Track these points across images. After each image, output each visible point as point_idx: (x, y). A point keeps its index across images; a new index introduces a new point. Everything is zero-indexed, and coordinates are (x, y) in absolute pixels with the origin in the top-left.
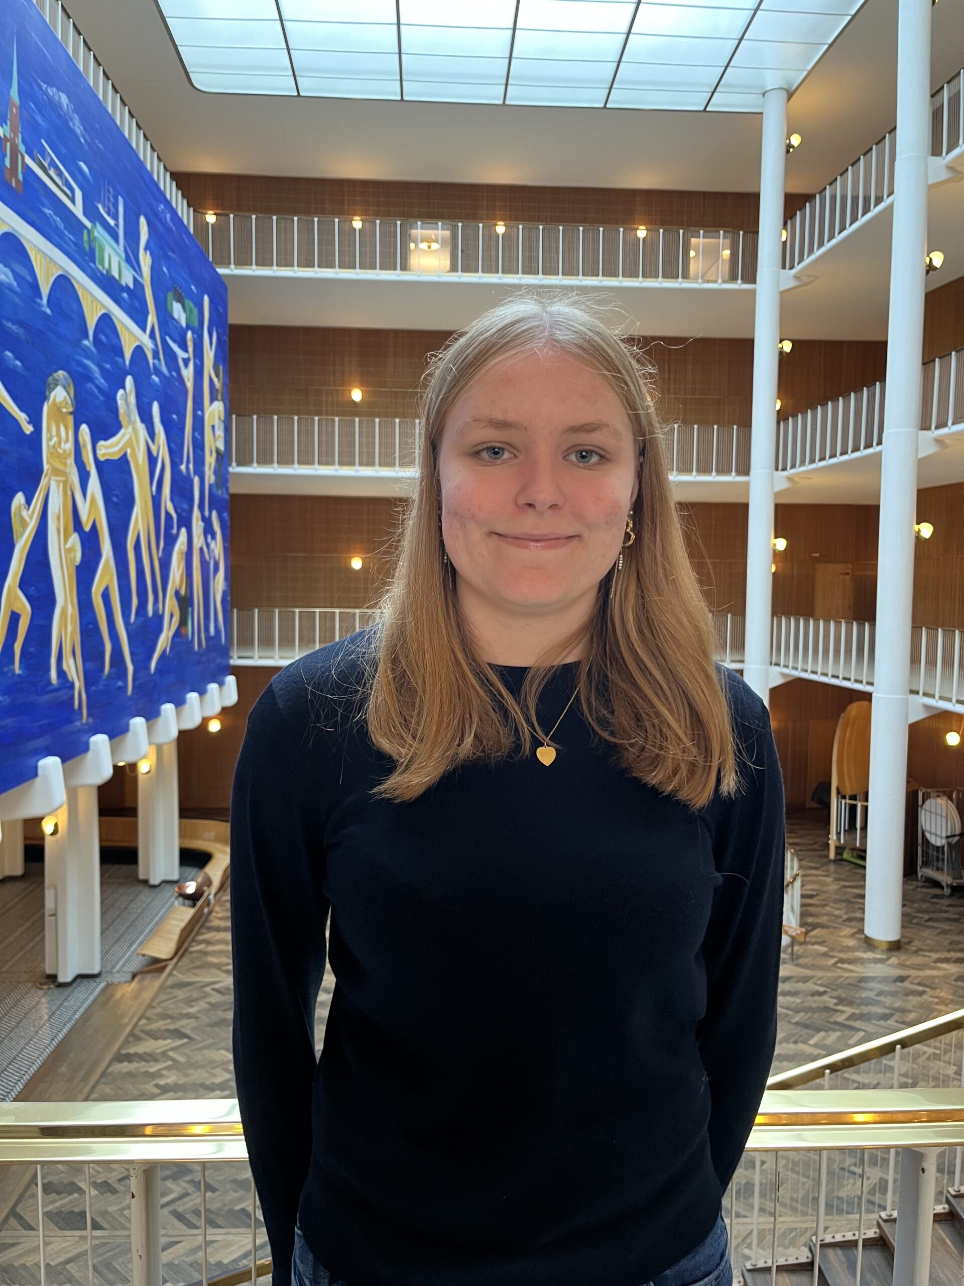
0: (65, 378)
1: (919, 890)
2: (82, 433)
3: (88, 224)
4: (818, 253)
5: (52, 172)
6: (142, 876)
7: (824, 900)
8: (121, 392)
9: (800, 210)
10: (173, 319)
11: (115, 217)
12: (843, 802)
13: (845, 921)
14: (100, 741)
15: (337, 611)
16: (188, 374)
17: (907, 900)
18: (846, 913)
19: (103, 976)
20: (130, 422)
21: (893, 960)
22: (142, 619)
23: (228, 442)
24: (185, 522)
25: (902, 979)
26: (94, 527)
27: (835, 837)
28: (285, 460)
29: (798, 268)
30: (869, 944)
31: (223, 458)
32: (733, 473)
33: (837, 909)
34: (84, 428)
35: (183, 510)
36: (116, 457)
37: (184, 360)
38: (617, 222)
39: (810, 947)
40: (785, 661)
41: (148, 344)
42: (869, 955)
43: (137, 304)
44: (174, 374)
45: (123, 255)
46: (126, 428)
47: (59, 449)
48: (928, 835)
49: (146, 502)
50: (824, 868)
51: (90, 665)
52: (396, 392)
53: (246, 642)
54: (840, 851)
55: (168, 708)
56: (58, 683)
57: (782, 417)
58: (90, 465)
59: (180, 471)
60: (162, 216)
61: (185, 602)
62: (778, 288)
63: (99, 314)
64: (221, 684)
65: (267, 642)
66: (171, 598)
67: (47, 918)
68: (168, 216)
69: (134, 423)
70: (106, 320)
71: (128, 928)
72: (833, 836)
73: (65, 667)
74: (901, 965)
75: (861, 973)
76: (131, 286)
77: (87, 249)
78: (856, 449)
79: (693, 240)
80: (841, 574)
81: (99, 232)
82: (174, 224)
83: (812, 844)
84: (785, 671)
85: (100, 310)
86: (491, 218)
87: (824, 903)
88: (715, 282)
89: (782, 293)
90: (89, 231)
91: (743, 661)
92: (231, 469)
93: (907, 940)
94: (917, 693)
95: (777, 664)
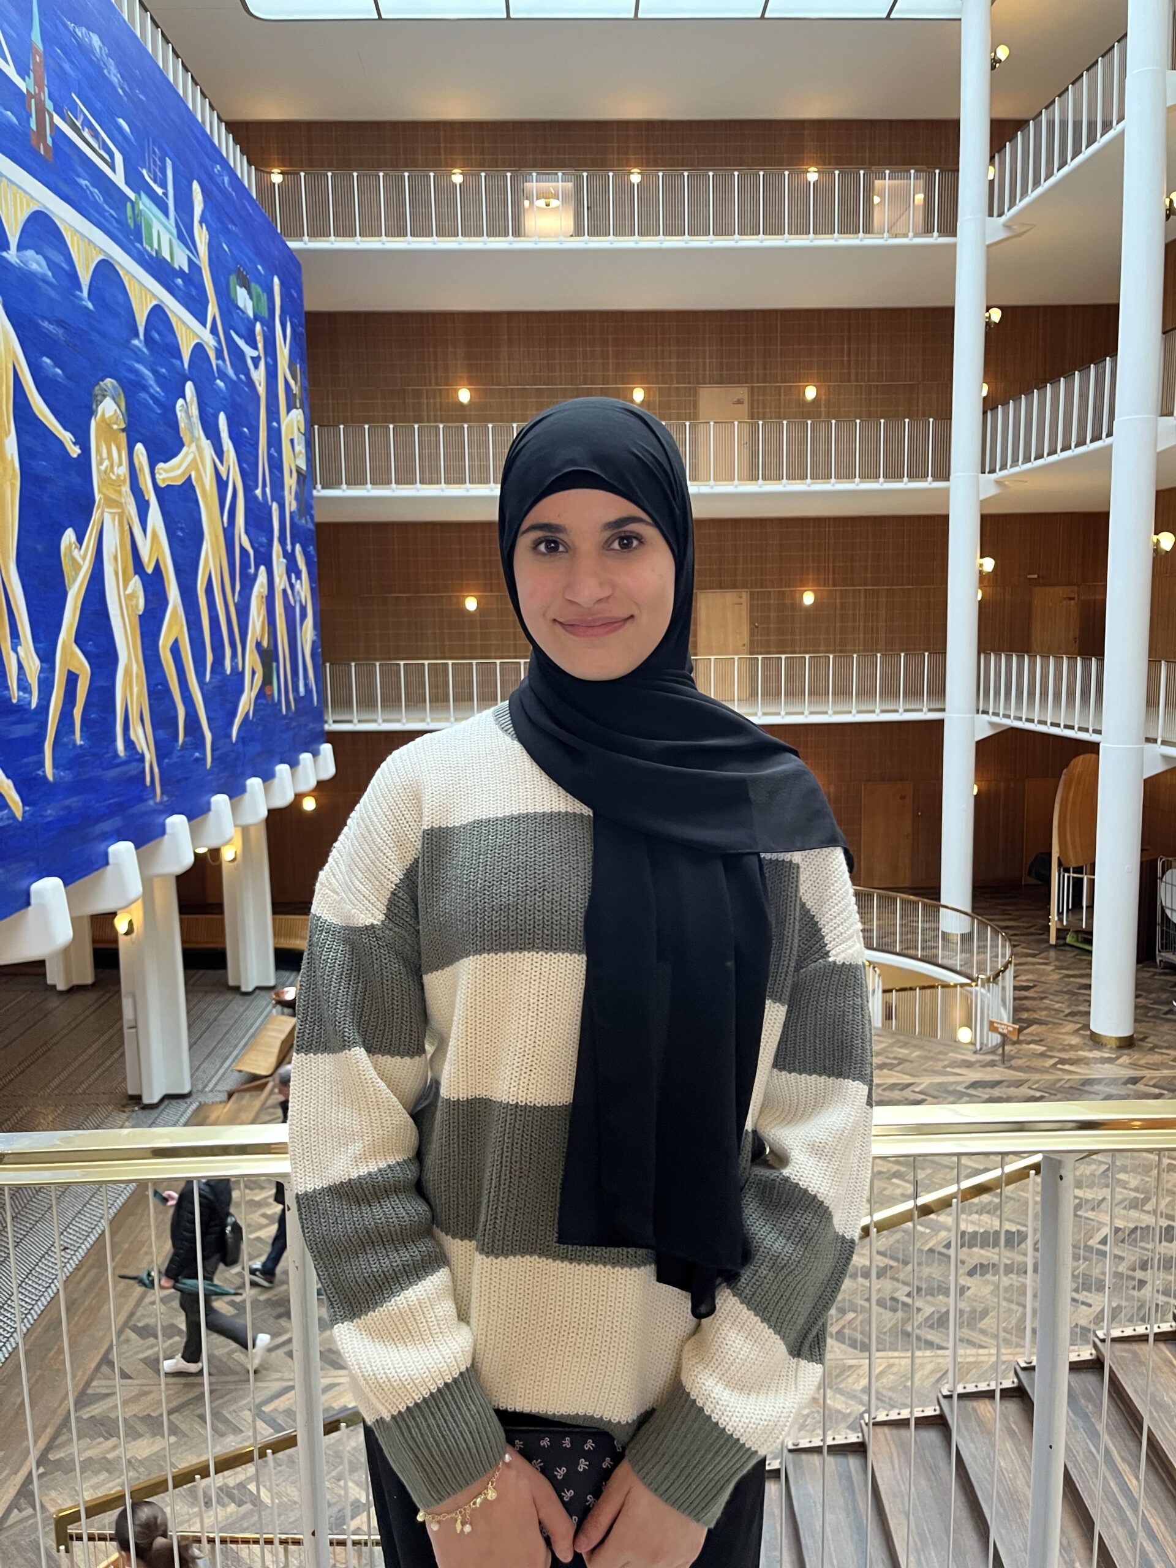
0: (114, 387)
1: (1156, 977)
2: (137, 455)
3: (132, 195)
4: (1033, 195)
6: (231, 983)
7: (1042, 992)
8: (180, 402)
9: (1010, 142)
10: (239, 308)
11: (163, 185)
12: (1066, 875)
13: (1067, 1016)
14: (177, 823)
15: (450, 662)
16: (259, 376)
17: (1140, 989)
18: (1069, 1006)
19: (194, 1096)
20: (193, 439)
21: (1125, 1059)
22: (219, 677)
23: (310, 460)
24: (264, 559)
25: (1134, 1081)
27: (1056, 918)
28: (381, 480)
29: (1008, 215)
30: (1096, 1040)
31: (305, 479)
32: (930, 478)
33: (1058, 1002)
34: (140, 447)
35: (261, 545)
36: (179, 483)
38: (781, 163)
39: (1025, 1046)
40: (994, 708)
41: (210, 341)
42: (1096, 1054)
43: (194, 292)
44: (242, 377)
45: (175, 231)
46: (189, 446)
47: (111, 475)
48: (1168, 912)
49: (217, 537)
50: (1042, 955)
51: (161, 733)
52: (512, 389)
53: (343, 703)
54: (1062, 934)
55: (254, 784)
56: (126, 755)
57: (989, 405)
58: (148, 493)
59: (256, 497)
60: (219, 180)
61: (268, 656)
62: (985, 241)
63: (150, 306)
64: (315, 754)
65: (367, 703)
66: (251, 651)
67: (126, 1031)
68: (226, 179)
69: (199, 439)
70: (158, 313)
71: (219, 1042)
72: (1054, 917)
73: (133, 736)
74: (1134, 1065)
75: (1086, 1074)
77: (132, 225)
78: (1081, 442)
79: (877, 182)
80: (1065, 599)
82: (233, 190)
83: (1027, 928)
84: (995, 719)
85: (151, 301)
86: (624, 164)
87: (1043, 995)
88: (906, 236)
89: (989, 246)
90: (133, 204)
91: (943, 710)
92: (315, 493)
93: (1142, 1036)
94: (1155, 741)
95: (985, 712)
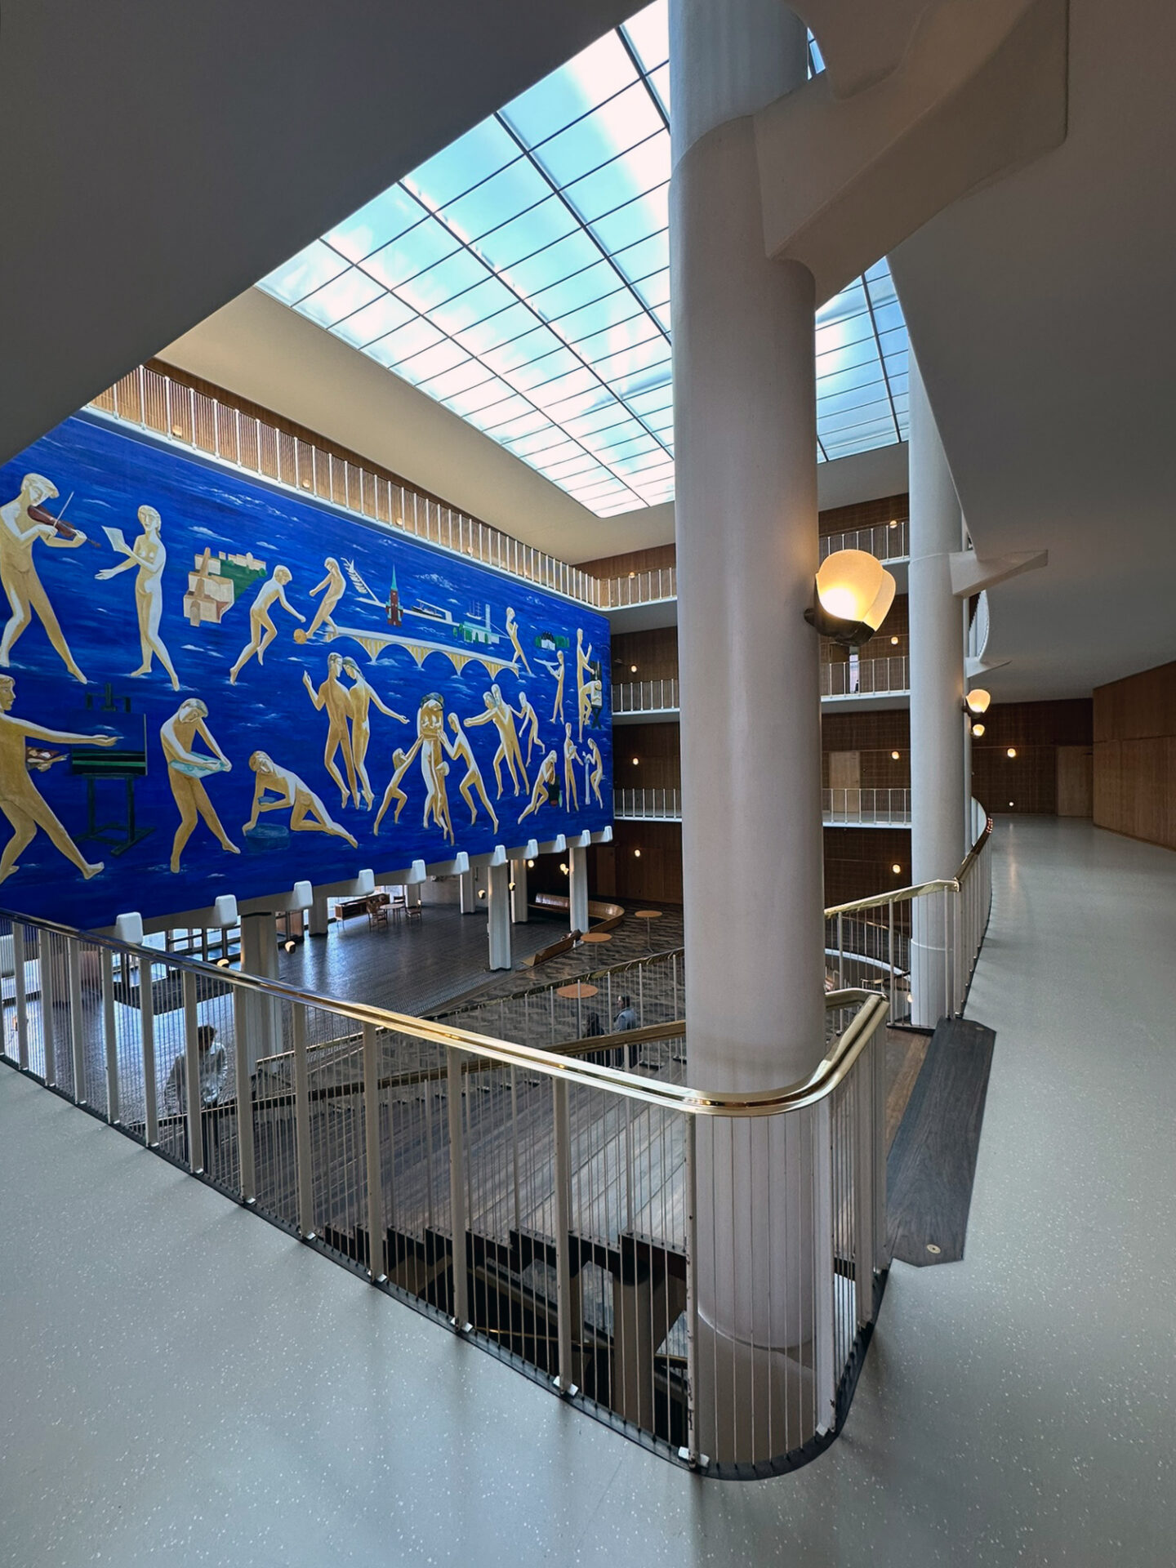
0: (437, 695)
2: (450, 717)
3: (457, 624)
5: (425, 611)
8: (486, 693)
10: (542, 648)
11: (481, 614)
16: (559, 674)
20: (496, 705)
26: (461, 758)
31: (600, 710)
34: (452, 715)
35: (553, 742)
36: (482, 724)
37: (552, 667)
45: (490, 630)
46: (492, 709)
47: (430, 727)
49: (512, 742)
55: (532, 842)
56: (429, 827)
58: (457, 730)
59: (550, 723)
60: (530, 602)
63: (466, 661)
64: (596, 831)
66: (539, 786)
68: (537, 600)
69: (500, 705)
70: (473, 663)
73: (435, 820)
76: (497, 642)
77: (456, 635)
81: (467, 626)
82: (543, 602)
90: (458, 627)
